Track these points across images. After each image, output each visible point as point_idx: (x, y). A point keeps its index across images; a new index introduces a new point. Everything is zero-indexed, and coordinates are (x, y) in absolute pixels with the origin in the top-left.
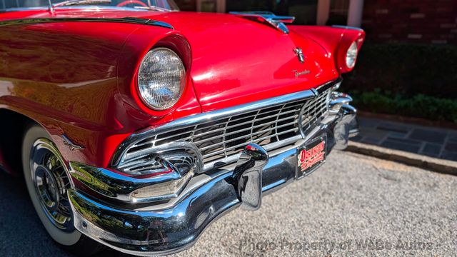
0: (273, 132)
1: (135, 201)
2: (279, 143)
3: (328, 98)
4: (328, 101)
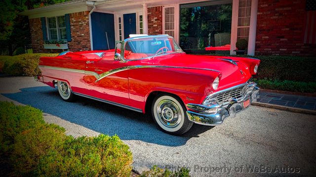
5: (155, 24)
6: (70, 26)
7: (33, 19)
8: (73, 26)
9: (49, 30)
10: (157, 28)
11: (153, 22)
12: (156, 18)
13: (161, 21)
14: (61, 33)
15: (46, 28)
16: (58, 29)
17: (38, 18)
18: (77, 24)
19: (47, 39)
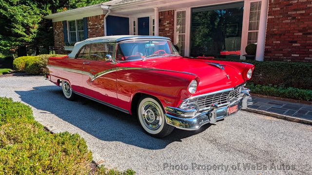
0: (219, 101)
1: (185, 116)
2: (221, 105)
3: (240, 90)
4: (240, 91)
5: (167, 27)
6: (88, 29)
7: (56, 23)
8: (90, 29)
9: (70, 33)
10: (169, 32)
11: (165, 25)
12: (168, 22)
13: (173, 25)
14: (80, 36)
15: (67, 31)
16: (77, 32)
17: (60, 22)
18: (94, 27)
19: (67, 41)
